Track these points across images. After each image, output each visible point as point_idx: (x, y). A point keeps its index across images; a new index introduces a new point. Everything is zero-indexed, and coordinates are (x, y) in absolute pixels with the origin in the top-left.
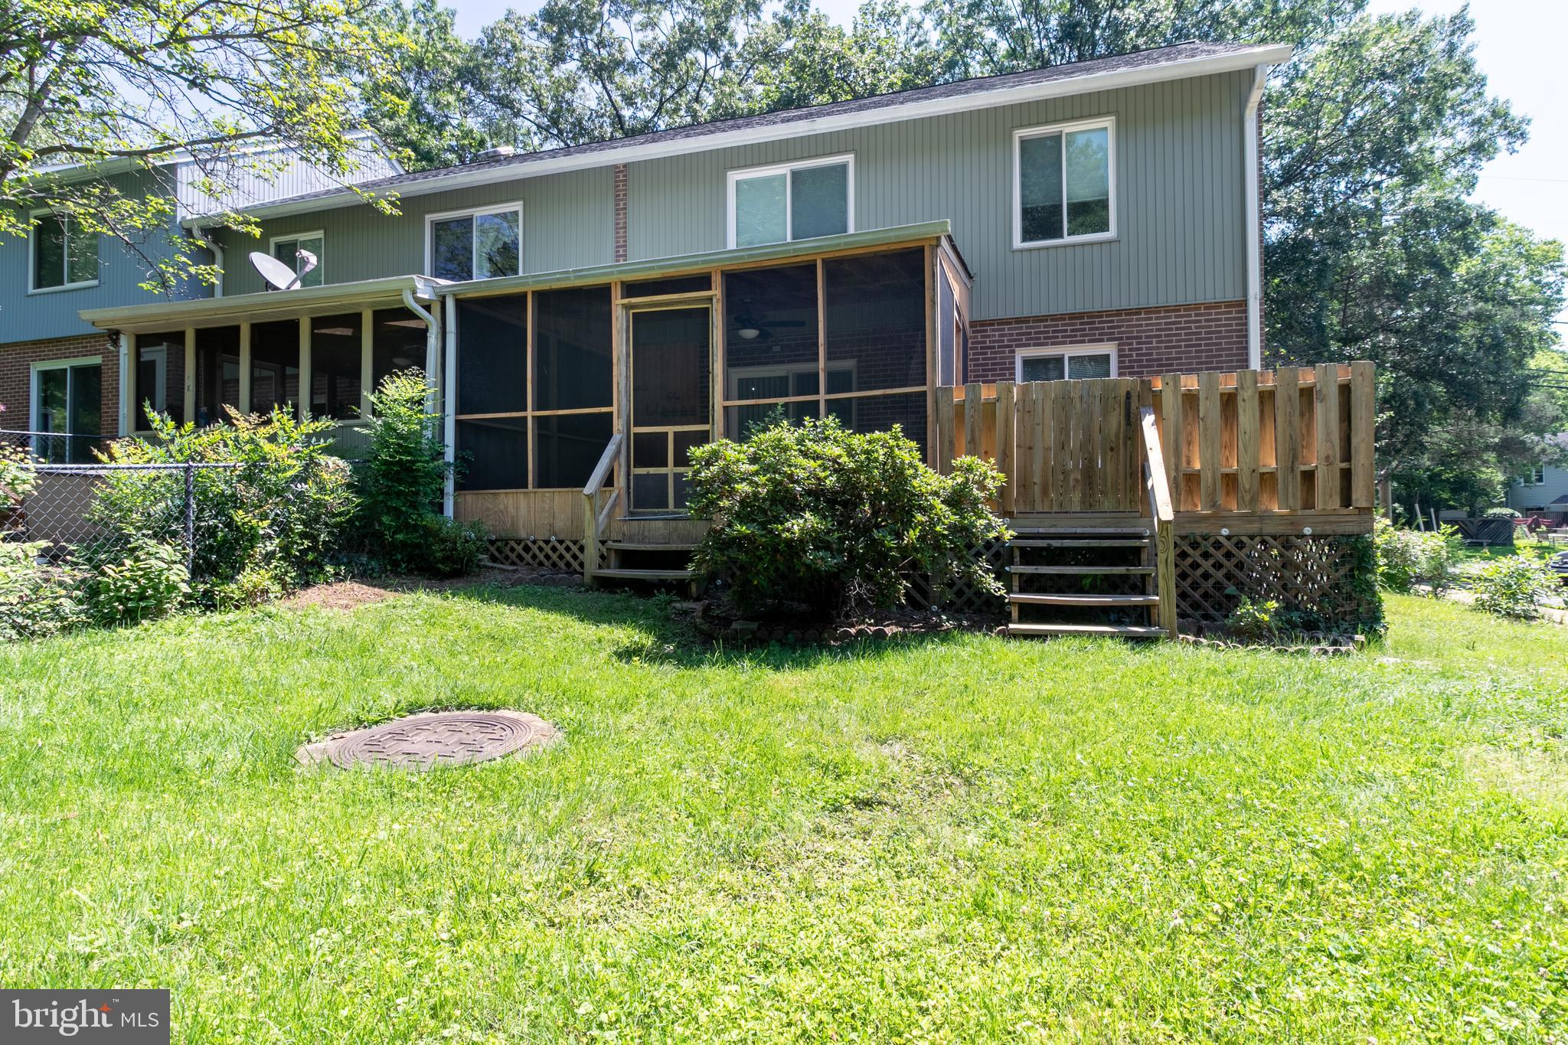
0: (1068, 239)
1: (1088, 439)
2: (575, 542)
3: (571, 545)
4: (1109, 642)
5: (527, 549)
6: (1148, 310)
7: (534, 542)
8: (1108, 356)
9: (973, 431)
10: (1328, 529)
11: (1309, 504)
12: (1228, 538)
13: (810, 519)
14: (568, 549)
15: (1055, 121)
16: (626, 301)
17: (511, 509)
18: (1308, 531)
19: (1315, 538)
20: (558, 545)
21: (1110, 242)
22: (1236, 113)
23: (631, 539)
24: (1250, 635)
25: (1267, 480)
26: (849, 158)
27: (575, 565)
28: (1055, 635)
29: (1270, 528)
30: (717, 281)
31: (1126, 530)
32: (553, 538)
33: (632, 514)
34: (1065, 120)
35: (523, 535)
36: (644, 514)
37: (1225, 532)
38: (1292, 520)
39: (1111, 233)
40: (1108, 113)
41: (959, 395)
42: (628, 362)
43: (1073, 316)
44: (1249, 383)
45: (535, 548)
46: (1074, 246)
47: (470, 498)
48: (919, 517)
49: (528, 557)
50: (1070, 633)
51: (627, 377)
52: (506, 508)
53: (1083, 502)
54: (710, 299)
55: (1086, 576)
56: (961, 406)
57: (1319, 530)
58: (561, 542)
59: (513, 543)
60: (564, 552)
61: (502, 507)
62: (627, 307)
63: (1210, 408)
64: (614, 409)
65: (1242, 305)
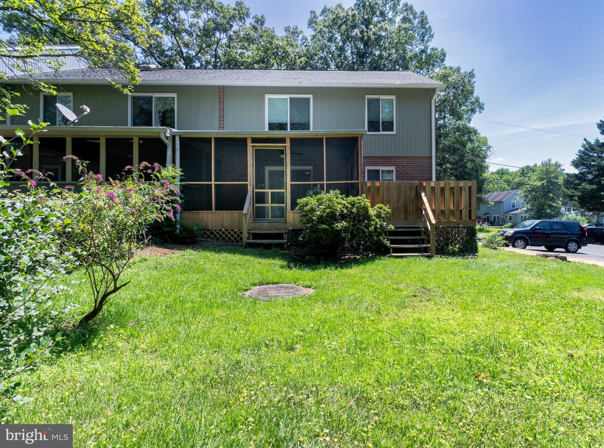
0: (382, 133)
1: (406, 199)
2: (232, 231)
3: (231, 231)
4: (421, 258)
5: (212, 233)
6: (405, 157)
7: (215, 231)
8: (393, 171)
9: (373, 195)
10: (466, 225)
11: (461, 219)
12: (442, 228)
13: (344, 223)
14: (229, 233)
15: (378, 94)
16: (253, 144)
17: (205, 218)
18: (461, 226)
19: (463, 228)
20: (225, 232)
21: (394, 135)
22: (429, 100)
23: (255, 229)
24: (454, 254)
25: (452, 212)
26: (311, 96)
27: (238, 239)
28: (406, 257)
29: (452, 225)
30: (288, 141)
31: (416, 226)
32: (223, 229)
33: (254, 220)
34: (381, 94)
35: (210, 228)
36: (259, 220)
37: (441, 226)
38: (458, 224)
39: (394, 132)
40: (393, 94)
41: (369, 184)
42: (253, 166)
43: (383, 157)
44: (447, 185)
45: (215, 233)
46: (384, 135)
47: (187, 214)
48: (373, 223)
49: (212, 236)
50: (410, 256)
51: (253, 172)
52: (203, 218)
53: (404, 218)
54: (285, 147)
55: (408, 239)
56: (370, 187)
57: (464, 226)
58: (226, 230)
59: (206, 231)
60: (228, 234)
61: (201, 217)
62: (253, 147)
63: (438, 191)
64: (248, 183)
65: (431, 158)
